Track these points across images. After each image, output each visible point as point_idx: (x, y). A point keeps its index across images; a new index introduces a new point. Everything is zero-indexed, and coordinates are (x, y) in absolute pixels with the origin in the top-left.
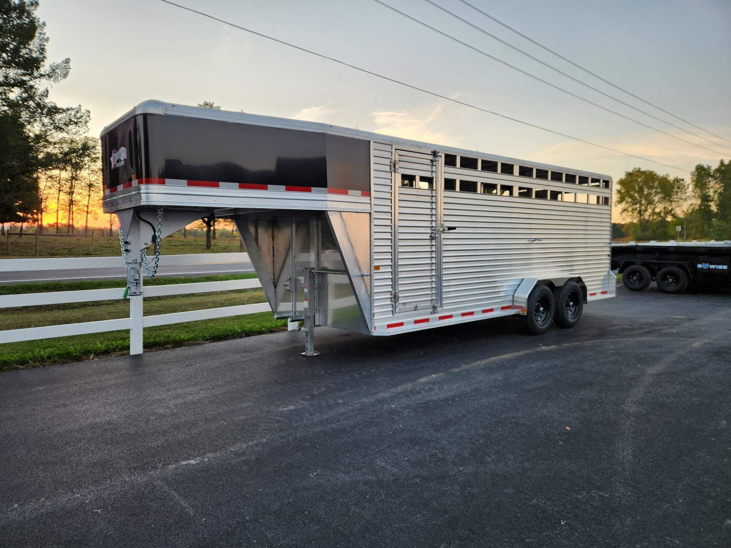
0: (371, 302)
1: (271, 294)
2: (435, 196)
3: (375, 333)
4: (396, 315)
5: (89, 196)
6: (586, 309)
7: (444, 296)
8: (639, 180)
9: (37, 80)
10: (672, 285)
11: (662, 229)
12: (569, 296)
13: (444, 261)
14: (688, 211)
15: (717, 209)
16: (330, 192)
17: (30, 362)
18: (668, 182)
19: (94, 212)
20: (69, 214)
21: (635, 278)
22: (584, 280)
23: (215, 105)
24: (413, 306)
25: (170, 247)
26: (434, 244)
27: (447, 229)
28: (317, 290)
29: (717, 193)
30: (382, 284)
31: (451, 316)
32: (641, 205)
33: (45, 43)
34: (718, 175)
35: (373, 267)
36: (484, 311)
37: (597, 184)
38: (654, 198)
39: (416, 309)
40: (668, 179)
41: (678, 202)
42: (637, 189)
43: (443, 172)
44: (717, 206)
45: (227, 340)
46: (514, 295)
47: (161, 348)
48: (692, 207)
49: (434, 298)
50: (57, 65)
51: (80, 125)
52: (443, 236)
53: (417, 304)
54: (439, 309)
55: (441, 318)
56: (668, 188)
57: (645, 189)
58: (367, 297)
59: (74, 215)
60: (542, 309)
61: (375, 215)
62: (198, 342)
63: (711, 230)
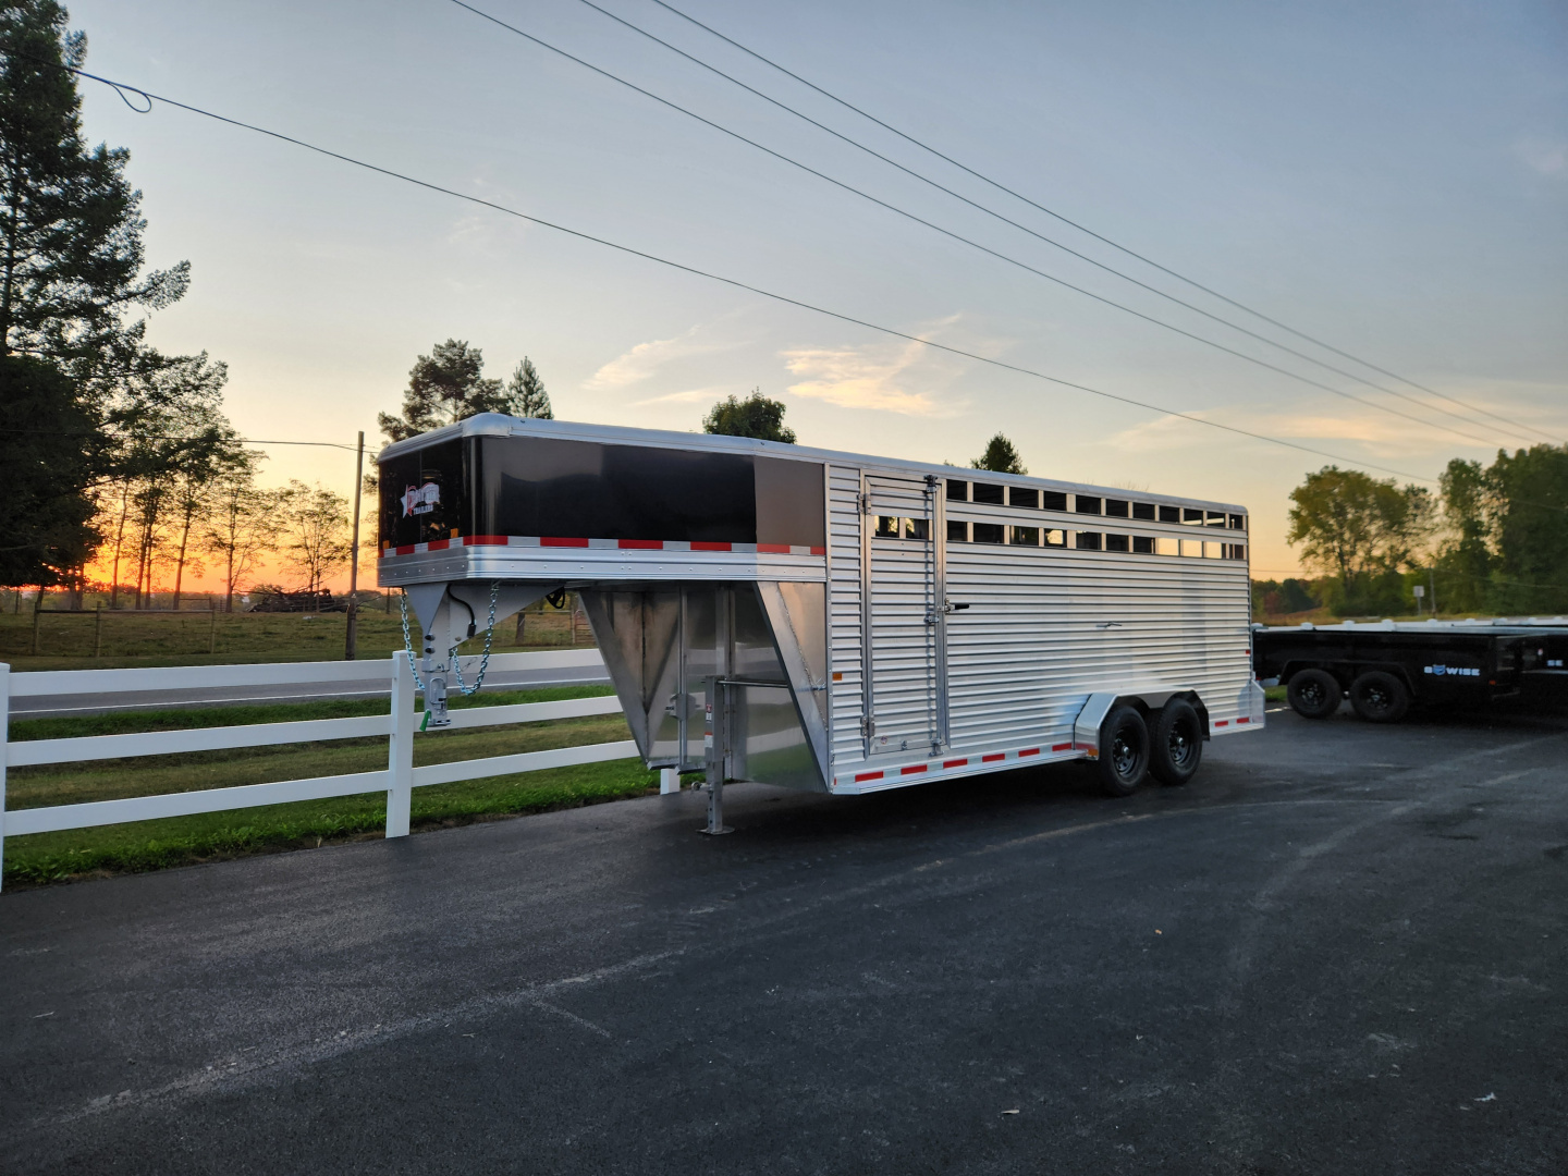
0: (828, 734)
1: (639, 725)
2: (933, 552)
3: (838, 789)
4: (870, 758)
5: (188, 527)
6: (1208, 752)
7: (951, 726)
8: (1336, 490)
9: (121, 304)
10: (1379, 707)
11: (1385, 593)
12: (1175, 725)
13: (950, 663)
14: (1439, 554)
15: (1499, 551)
16: (760, 550)
17: (217, 851)
18: (1395, 494)
19: (195, 562)
20: (142, 566)
21: (1311, 694)
22: (1201, 698)
23: (470, 347)
24: (898, 742)
25: (367, 635)
26: (932, 633)
27: (953, 607)
28: (728, 716)
29: (1495, 519)
30: (845, 703)
31: (964, 762)
32: (1343, 541)
33: (139, 232)
34: (1495, 481)
35: (830, 675)
36: (1023, 753)
37: (1221, 520)
38: (1367, 528)
39: (904, 747)
40: (1396, 487)
41: (1418, 535)
42: (1333, 510)
43: (944, 511)
44: (1496, 543)
45: (553, 811)
46: (1074, 725)
47: (435, 826)
48: (1446, 547)
49: (934, 728)
50: (164, 275)
51: (204, 392)
52: (949, 619)
53: (905, 738)
54: (943, 749)
55: (947, 765)
56: (1396, 507)
57: (1349, 510)
58: (821, 724)
59: (152, 566)
60: (1126, 749)
61: (834, 587)
62: (502, 815)
63: (1490, 593)
